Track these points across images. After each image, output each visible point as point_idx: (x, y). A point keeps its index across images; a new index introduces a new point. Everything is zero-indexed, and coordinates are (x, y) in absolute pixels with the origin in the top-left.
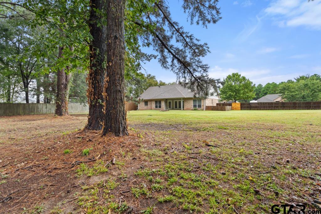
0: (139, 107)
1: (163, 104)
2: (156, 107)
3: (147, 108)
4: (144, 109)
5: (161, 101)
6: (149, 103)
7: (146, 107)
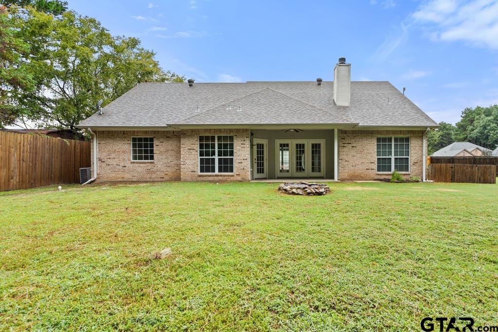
0: (96, 169)
1: (242, 153)
2: (206, 166)
3: (149, 171)
4: (128, 176)
5: (231, 138)
6: (160, 148)
7: (141, 168)
